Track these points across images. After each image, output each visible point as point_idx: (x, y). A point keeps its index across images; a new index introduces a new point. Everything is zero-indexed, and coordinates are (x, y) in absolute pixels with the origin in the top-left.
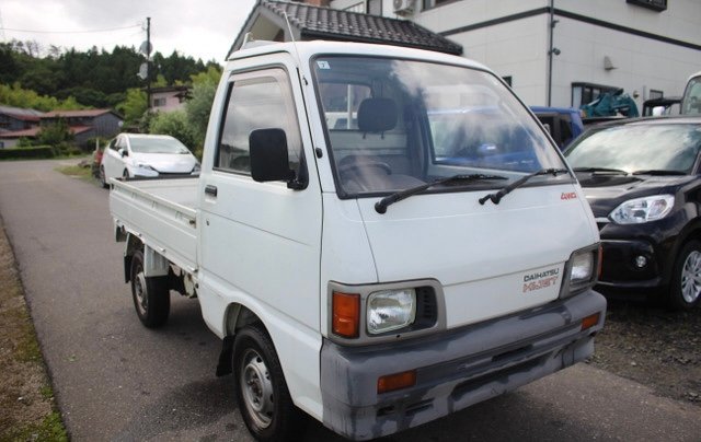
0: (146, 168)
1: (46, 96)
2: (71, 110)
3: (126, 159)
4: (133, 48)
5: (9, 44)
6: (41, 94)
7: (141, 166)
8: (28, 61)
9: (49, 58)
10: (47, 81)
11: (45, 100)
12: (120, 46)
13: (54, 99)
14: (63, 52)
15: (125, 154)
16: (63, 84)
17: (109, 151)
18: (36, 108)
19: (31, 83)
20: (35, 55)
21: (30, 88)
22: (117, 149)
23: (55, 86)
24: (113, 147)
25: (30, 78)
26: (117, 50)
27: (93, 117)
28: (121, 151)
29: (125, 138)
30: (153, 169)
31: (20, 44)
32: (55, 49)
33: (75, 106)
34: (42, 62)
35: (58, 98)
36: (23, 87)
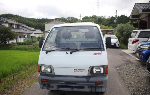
1: (106, 26)
2: (111, 28)
4: (125, 15)
5: (101, 17)
6: (105, 26)
9: (108, 18)
10: (107, 23)
11: (106, 27)
12: (122, 15)
13: (108, 27)
14: (111, 17)
16: (110, 24)
18: (104, 29)
19: (104, 24)
20: (105, 18)
21: (103, 25)
23: (108, 24)
25: (104, 23)
26: (121, 16)
27: (113, 30)
31: (103, 16)
32: (109, 17)
33: (112, 28)
35: (109, 26)
36: (102, 25)
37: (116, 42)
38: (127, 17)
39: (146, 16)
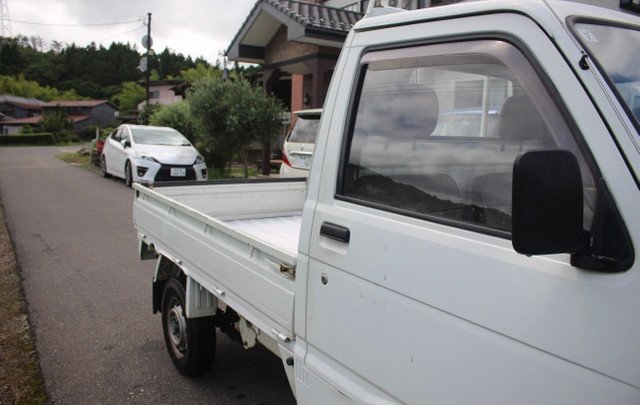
0: (148, 159)
1: (48, 87)
2: (72, 100)
3: (128, 150)
4: (129, 45)
5: (16, 39)
6: (43, 85)
7: (143, 157)
8: (32, 55)
9: (52, 52)
10: (49, 73)
11: (47, 90)
12: (117, 43)
13: (55, 90)
14: (64, 47)
15: (128, 144)
16: (63, 77)
17: (110, 141)
18: (39, 98)
19: (35, 74)
20: (39, 49)
21: (33, 79)
22: (119, 140)
23: (56, 78)
24: (114, 137)
25: (34, 70)
26: (114, 46)
27: (91, 108)
28: (123, 141)
29: (127, 129)
30: (156, 161)
31: (25, 39)
32: (57, 45)
33: (73, 97)
34: (45, 56)
35: (59, 89)
36: (27, 79)
37: (195, 163)
38: (136, 52)
39: (307, 54)
